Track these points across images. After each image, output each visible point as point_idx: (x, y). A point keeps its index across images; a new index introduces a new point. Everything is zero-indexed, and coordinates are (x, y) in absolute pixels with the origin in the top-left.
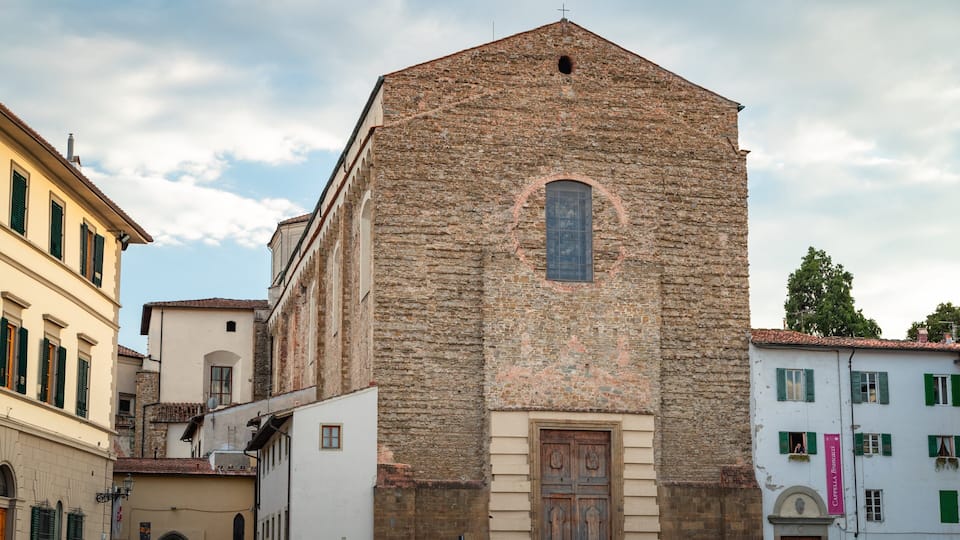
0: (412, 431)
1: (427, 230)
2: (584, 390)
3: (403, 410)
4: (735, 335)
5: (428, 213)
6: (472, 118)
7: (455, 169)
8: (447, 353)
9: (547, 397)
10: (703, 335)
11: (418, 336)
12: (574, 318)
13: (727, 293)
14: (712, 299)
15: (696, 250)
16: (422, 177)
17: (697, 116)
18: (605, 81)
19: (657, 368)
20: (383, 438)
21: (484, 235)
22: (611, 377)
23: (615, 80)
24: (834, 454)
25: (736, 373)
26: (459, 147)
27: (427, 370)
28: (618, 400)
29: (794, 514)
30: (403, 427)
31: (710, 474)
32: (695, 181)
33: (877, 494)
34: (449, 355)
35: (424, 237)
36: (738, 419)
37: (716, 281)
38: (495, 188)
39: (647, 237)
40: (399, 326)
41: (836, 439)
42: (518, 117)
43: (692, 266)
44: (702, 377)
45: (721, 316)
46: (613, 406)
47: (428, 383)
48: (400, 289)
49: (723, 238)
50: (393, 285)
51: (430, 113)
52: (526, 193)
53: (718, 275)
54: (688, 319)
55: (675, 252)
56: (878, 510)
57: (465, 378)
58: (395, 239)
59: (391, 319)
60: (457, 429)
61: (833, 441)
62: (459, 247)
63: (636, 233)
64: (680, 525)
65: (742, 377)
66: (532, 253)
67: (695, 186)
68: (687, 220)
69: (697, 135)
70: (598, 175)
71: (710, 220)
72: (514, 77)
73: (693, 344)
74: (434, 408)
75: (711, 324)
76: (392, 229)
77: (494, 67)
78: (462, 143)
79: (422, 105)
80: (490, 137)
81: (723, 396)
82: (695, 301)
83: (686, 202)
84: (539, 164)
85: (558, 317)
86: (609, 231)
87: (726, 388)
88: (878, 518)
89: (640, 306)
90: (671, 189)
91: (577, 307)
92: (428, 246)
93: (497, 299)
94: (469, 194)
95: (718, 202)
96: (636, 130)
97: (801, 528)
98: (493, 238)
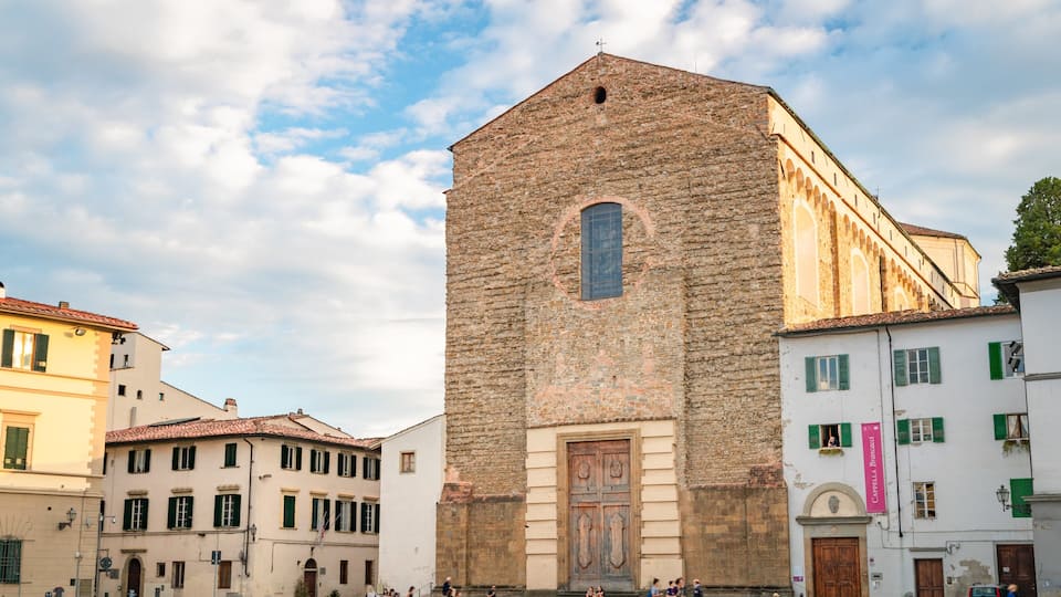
0: (473, 452)
1: (486, 273)
2: (611, 401)
3: (466, 435)
4: (768, 328)
5: (485, 258)
6: (520, 165)
7: (505, 214)
8: (500, 380)
9: (579, 411)
10: (733, 332)
11: (478, 367)
12: (602, 333)
13: (758, 286)
14: (741, 294)
15: (725, 247)
16: (480, 227)
17: (726, 111)
18: (636, 101)
19: (680, 372)
20: (452, 460)
21: (531, 269)
22: (636, 386)
23: (644, 97)
24: (872, 445)
25: (768, 367)
26: (509, 194)
27: (485, 397)
28: (643, 408)
29: (827, 513)
30: (466, 448)
31: (739, 475)
32: (721, 178)
33: (929, 486)
34: (501, 382)
35: (483, 279)
36: (770, 415)
37: (746, 275)
38: (538, 225)
39: (675, 245)
40: (463, 361)
41: (876, 428)
42: (557, 154)
43: (721, 264)
44: (731, 376)
45: (751, 311)
46: (639, 414)
47: (485, 409)
48: (464, 328)
49: (754, 229)
50: (459, 326)
51: (487, 169)
52: (563, 224)
53: (747, 269)
54: (716, 319)
55: (704, 252)
56: (932, 505)
57: (515, 400)
58: (462, 285)
59: (458, 355)
60: (508, 448)
61: (872, 432)
62: (510, 283)
63: (663, 241)
64: (703, 529)
65: (773, 372)
66: (566, 278)
67: (721, 182)
68: (713, 218)
69: (724, 130)
70: (626, 192)
71: (737, 213)
72: (556, 119)
73: (722, 343)
74: (490, 430)
75: (739, 320)
76: (459, 277)
77: (539, 114)
78: (510, 190)
79: (481, 164)
80: (534, 179)
81: (752, 392)
82: (724, 300)
83: (712, 200)
84: (575, 194)
85: (588, 334)
86: (637, 244)
87: (758, 385)
88: (932, 514)
89: (663, 312)
90: (696, 190)
91: (605, 323)
92: (486, 287)
93: (536, 326)
94: (517, 234)
95: (746, 193)
96: (662, 140)
97: (834, 529)
98: (537, 270)
